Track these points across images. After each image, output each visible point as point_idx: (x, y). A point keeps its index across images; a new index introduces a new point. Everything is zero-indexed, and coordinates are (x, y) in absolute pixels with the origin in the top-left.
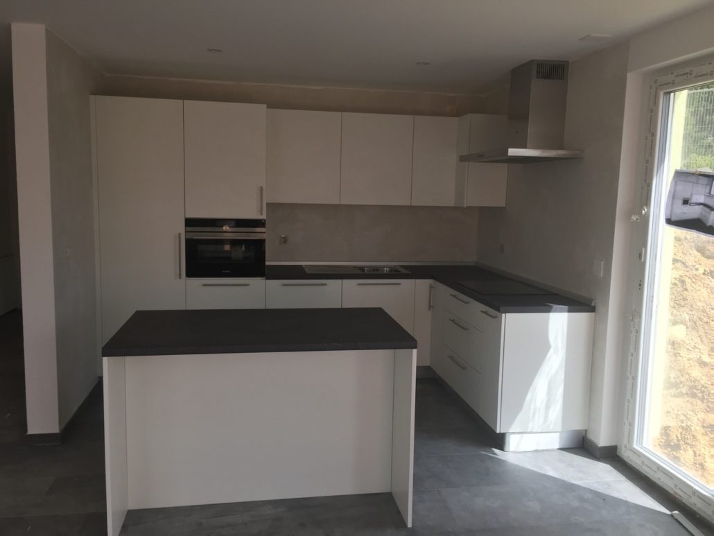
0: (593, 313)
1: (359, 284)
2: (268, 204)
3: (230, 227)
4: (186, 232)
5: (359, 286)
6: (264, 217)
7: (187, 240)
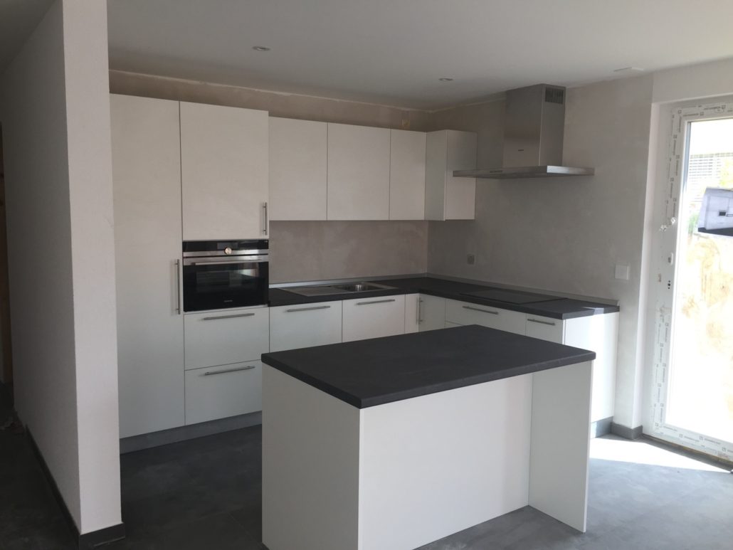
0: (618, 313)
1: (359, 304)
2: (270, 222)
3: (232, 250)
4: (183, 258)
5: (358, 306)
6: (267, 237)
7: (185, 267)
